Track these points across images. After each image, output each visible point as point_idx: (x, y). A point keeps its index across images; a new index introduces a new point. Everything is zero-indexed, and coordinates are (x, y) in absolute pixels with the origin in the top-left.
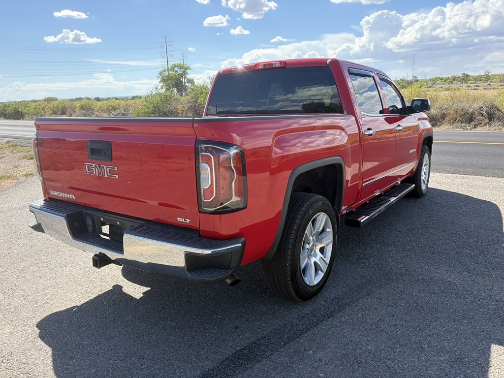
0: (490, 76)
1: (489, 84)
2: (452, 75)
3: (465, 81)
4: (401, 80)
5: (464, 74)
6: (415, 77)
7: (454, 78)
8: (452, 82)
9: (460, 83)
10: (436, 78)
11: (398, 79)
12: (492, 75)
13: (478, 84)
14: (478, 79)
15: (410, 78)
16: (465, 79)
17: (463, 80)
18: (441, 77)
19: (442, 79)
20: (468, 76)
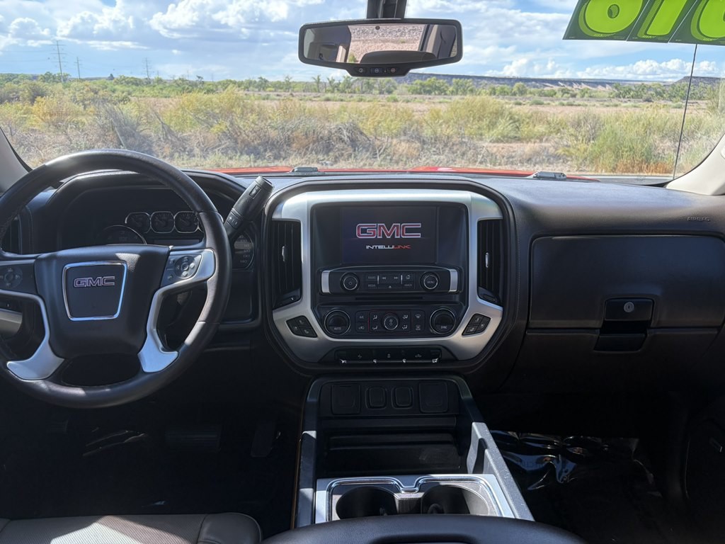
0: (290, 83)
1: (291, 94)
2: (248, 79)
3: (263, 88)
4: (180, 79)
5: (261, 78)
6: (199, 77)
7: (250, 83)
8: (247, 88)
9: (257, 90)
10: (227, 80)
11: (176, 79)
12: (293, 82)
13: (279, 93)
14: (278, 86)
15: (194, 79)
16: (263, 85)
17: (260, 85)
18: (233, 80)
19: (235, 83)
20: (266, 81)
